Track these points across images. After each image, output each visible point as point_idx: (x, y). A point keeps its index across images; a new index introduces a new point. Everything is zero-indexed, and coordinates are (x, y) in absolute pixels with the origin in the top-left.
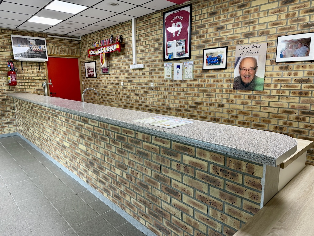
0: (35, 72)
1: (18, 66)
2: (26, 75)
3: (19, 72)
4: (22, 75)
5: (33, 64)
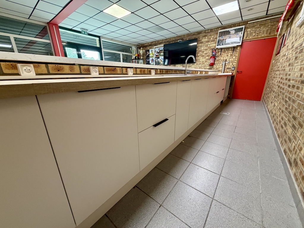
2: (222, 58)
3: (218, 56)
4: (220, 58)
5: (229, 49)
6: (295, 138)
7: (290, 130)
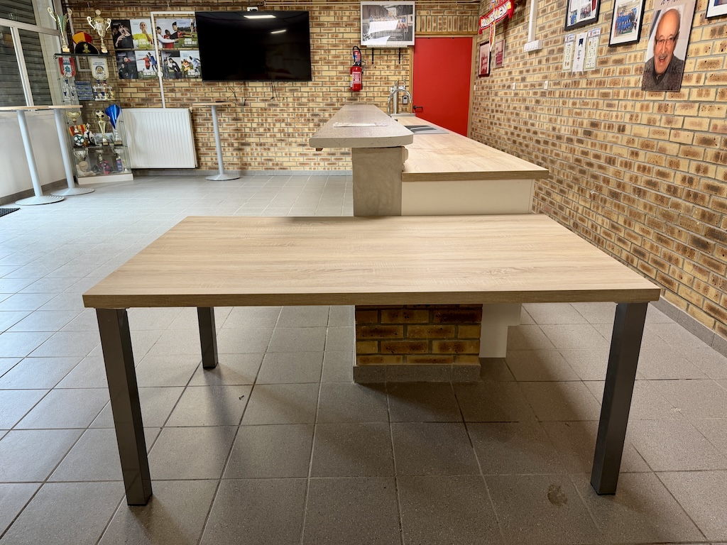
0: (392, 68)
1: (367, 56)
3: (368, 67)
4: (372, 72)
5: (390, 52)
6: (568, 203)
7: (558, 198)
